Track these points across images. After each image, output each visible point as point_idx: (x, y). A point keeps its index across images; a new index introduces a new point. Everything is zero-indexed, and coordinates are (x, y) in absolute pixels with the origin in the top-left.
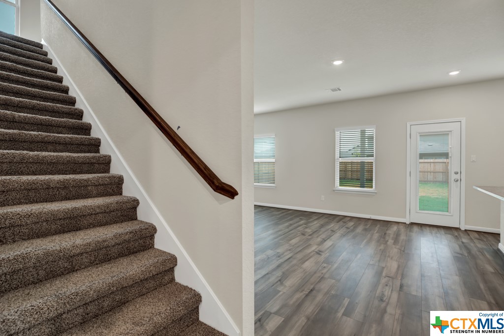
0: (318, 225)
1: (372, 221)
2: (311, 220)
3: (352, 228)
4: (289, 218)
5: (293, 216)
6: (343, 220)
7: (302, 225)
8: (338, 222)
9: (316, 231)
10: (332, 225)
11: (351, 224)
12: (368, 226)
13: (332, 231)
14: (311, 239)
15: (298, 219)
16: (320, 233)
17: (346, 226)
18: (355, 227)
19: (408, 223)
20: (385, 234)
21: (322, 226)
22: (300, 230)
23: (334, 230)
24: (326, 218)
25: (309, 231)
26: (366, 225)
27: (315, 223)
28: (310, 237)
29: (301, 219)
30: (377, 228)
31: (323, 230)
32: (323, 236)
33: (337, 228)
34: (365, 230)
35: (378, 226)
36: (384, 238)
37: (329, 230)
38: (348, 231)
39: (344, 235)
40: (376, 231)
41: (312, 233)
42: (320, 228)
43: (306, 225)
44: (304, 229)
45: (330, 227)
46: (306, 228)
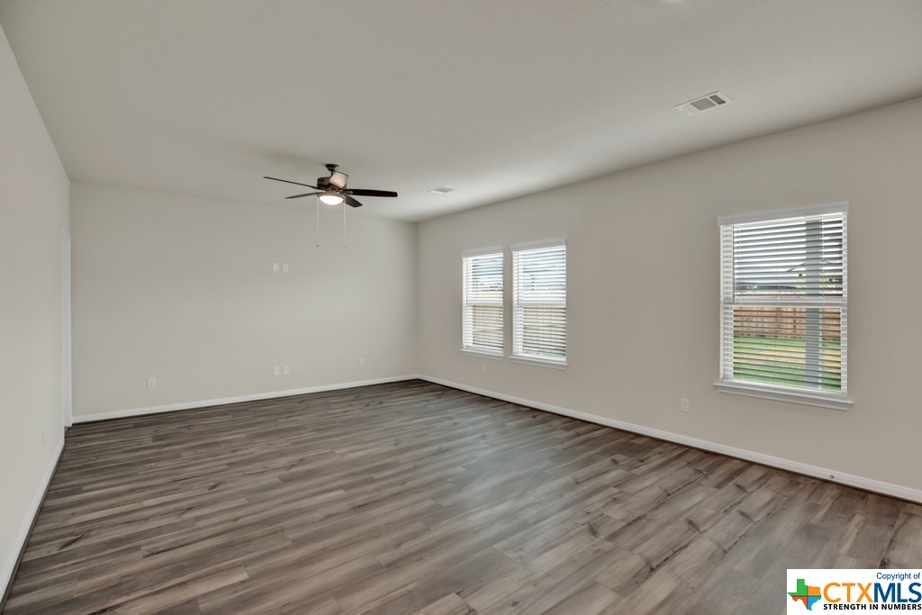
0: (656, 491)
1: (836, 492)
2: (644, 468)
3: (760, 517)
4: (585, 455)
5: (598, 450)
6: (739, 480)
7: (606, 487)
8: (719, 486)
9: (640, 518)
10: (697, 499)
11: (762, 497)
12: (822, 513)
13: (690, 523)
14: (608, 553)
15: (607, 461)
16: (650, 528)
17: (743, 507)
18: (773, 513)
21: (667, 497)
22: (592, 509)
23: (697, 520)
24: (689, 464)
25: (617, 514)
26: (813, 508)
27: (648, 482)
28: (609, 545)
29: (615, 462)
30: (852, 529)
31: (663, 514)
32: (652, 548)
33: (710, 512)
34: (808, 531)
35: (858, 519)
37: (681, 519)
38: (742, 533)
39: (725, 552)
40: (846, 547)
41: (624, 524)
42: (657, 508)
43: (617, 490)
44: (607, 504)
45: (688, 504)
46: (615, 499)
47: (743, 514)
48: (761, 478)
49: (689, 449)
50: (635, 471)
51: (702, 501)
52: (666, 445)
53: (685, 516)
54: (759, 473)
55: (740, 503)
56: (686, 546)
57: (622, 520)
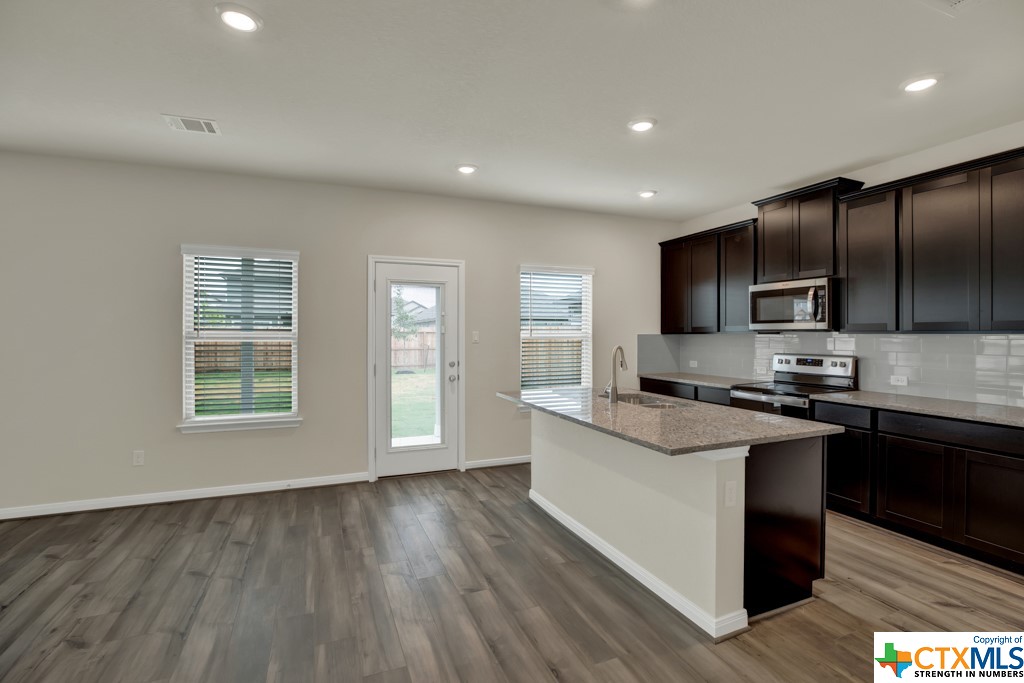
0: (135, 564)
1: (294, 496)
2: (101, 548)
3: (253, 539)
6: (217, 517)
7: (61, 590)
8: (202, 530)
9: (134, 598)
11: (244, 523)
12: (294, 516)
13: (194, 574)
14: (118, 652)
16: (154, 601)
17: (234, 536)
18: (261, 532)
19: (372, 479)
20: (344, 530)
21: (152, 565)
23: (200, 567)
24: (156, 521)
25: (99, 610)
27: (120, 558)
30: (318, 518)
33: (207, 555)
34: (292, 533)
35: (317, 509)
36: (349, 547)
37: (183, 575)
38: (246, 557)
39: (241, 580)
40: (320, 531)
41: (116, 614)
42: (148, 578)
43: (79, 587)
44: (76, 607)
45: (180, 560)
46: (85, 596)
47: (237, 543)
48: (235, 508)
49: (146, 508)
50: (91, 556)
51: (194, 549)
52: (115, 512)
53: (185, 571)
54: (232, 504)
55: (229, 535)
56: (204, 596)
57: (112, 612)
